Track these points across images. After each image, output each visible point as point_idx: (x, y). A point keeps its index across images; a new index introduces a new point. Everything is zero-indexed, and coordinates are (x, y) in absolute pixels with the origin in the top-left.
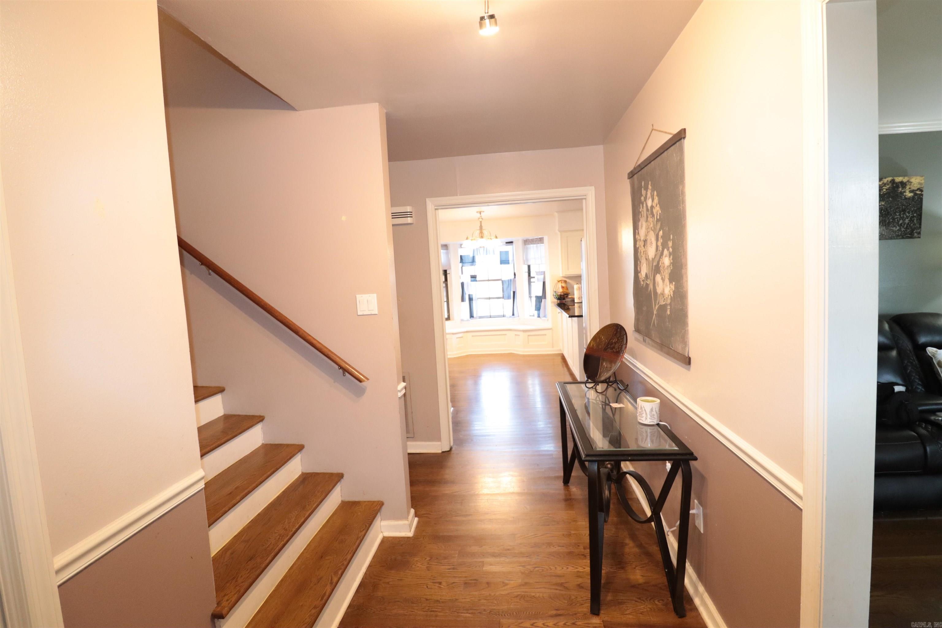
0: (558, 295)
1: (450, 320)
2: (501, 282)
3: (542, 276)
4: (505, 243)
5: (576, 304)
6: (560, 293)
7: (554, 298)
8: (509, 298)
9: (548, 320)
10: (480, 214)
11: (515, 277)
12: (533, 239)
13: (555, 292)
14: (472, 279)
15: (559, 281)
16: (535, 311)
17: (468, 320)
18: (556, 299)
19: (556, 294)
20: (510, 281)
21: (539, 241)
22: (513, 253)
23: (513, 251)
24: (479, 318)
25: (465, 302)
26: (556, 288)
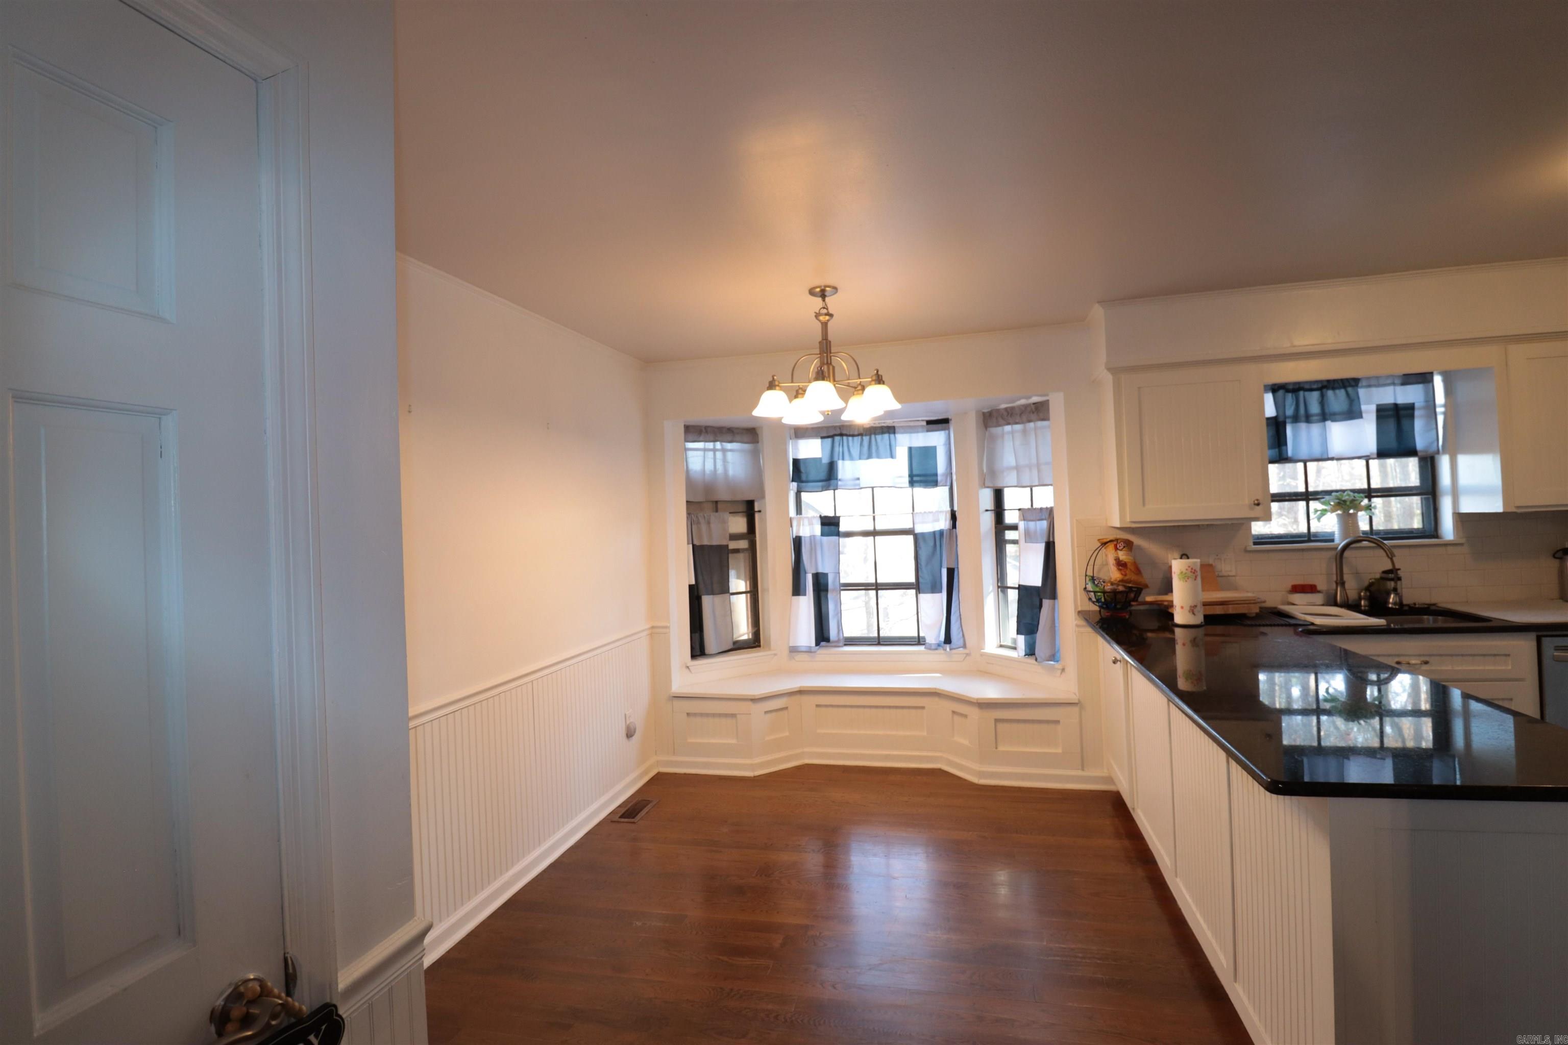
0: (1104, 592)
1: (759, 646)
2: (910, 538)
3: (1044, 524)
4: (925, 423)
5: (1178, 631)
6: (1112, 584)
7: (1090, 599)
8: (934, 588)
9: (1063, 670)
10: (824, 300)
11: (954, 526)
12: (1012, 408)
13: (1093, 579)
14: (826, 529)
15: (1104, 544)
16: (1018, 634)
17: (811, 652)
18: (1096, 605)
19: (1097, 586)
20: (939, 535)
21: (1033, 413)
22: (948, 453)
23: (948, 446)
24: (845, 645)
25: (805, 595)
26: (1095, 566)
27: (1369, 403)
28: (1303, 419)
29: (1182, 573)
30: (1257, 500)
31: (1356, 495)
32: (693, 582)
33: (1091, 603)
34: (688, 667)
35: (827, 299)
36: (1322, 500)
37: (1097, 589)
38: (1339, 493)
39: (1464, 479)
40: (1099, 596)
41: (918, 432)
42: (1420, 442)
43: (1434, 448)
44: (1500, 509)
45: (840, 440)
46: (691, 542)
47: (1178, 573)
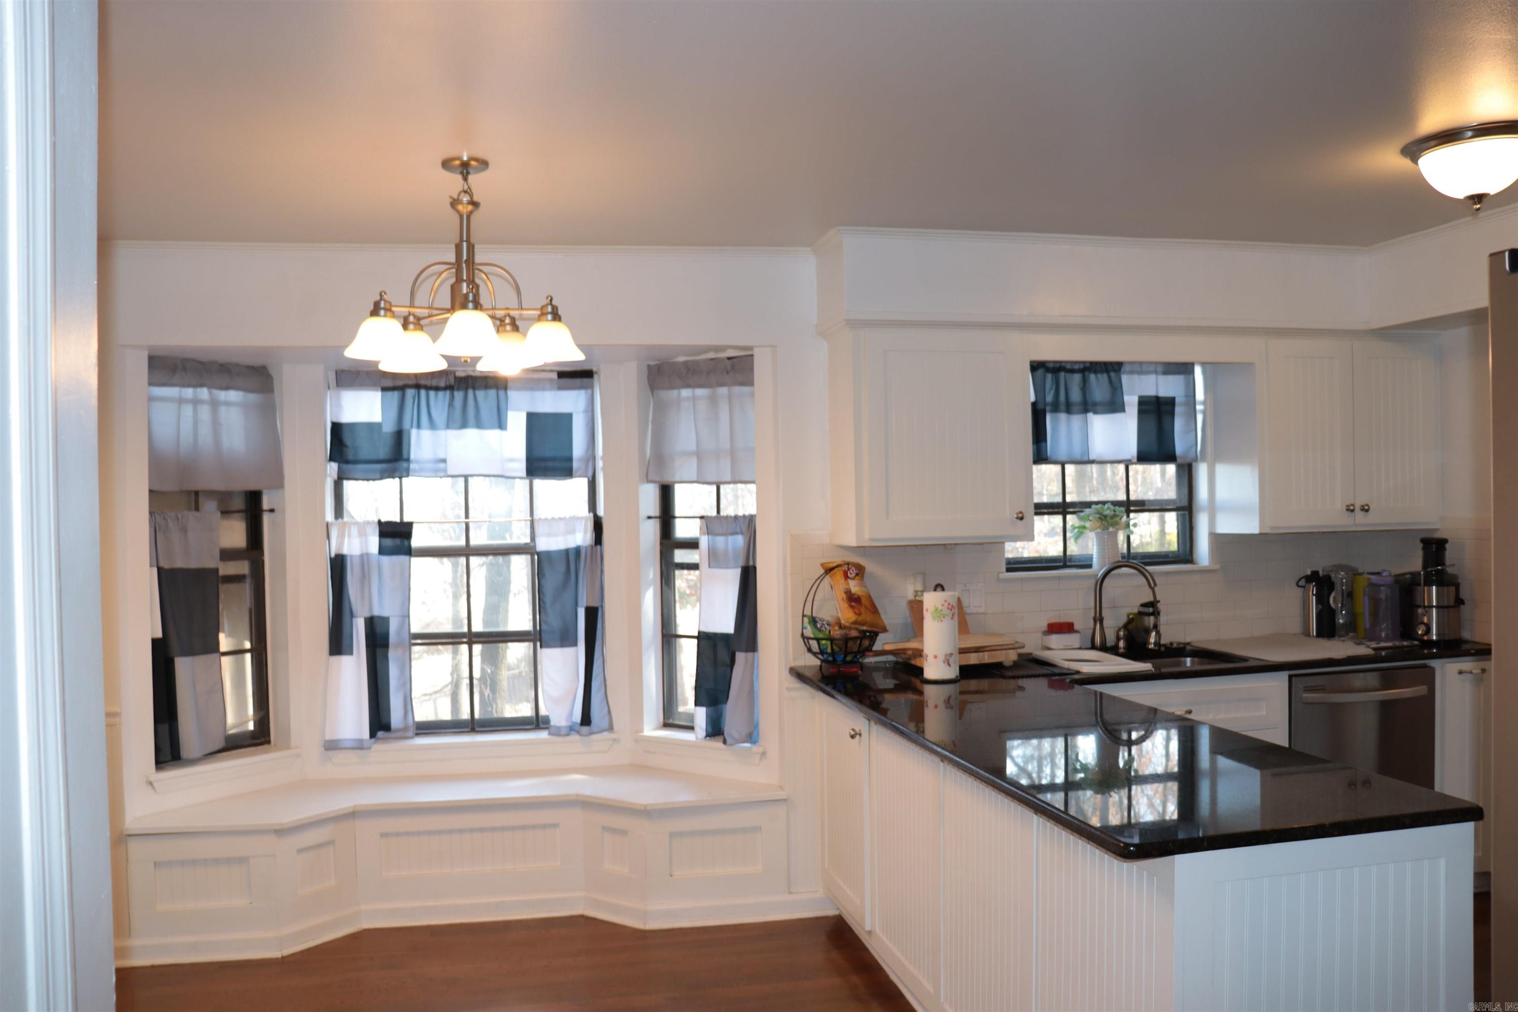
0: (832, 640)
1: (269, 742)
2: (527, 559)
3: (740, 541)
4: (554, 376)
5: (929, 690)
8: (566, 639)
9: (764, 754)
10: (465, 179)
11: (598, 542)
12: (696, 362)
13: (813, 621)
14: (388, 542)
15: (829, 570)
16: (696, 705)
17: (361, 748)
18: (818, 658)
19: (820, 630)
20: (572, 556)
21: (728, 373)
22: (590, 424)
23: (590, 413)
24: (417, 734)
25: (351, 653)
26: (814, 602)
27: (1130, 394)
28: (1063, 407)
29: (937, 609)
30: (1021, 513)
31: (1117, 508)
32: (159, 634)
33: (810, 655)
34: (150, 783)
35: (471, 178)
36: (1082, 514)
37: (821, 636)
38: (1100, 506)
39: (1222, 494)
40: (824, 645)
41: (544, 389)
42: (1180, 447)
43: (1192, 455)
44: (1256, 531)
45: (415, 395)
46: (155, 563)
47: (933, 611)
